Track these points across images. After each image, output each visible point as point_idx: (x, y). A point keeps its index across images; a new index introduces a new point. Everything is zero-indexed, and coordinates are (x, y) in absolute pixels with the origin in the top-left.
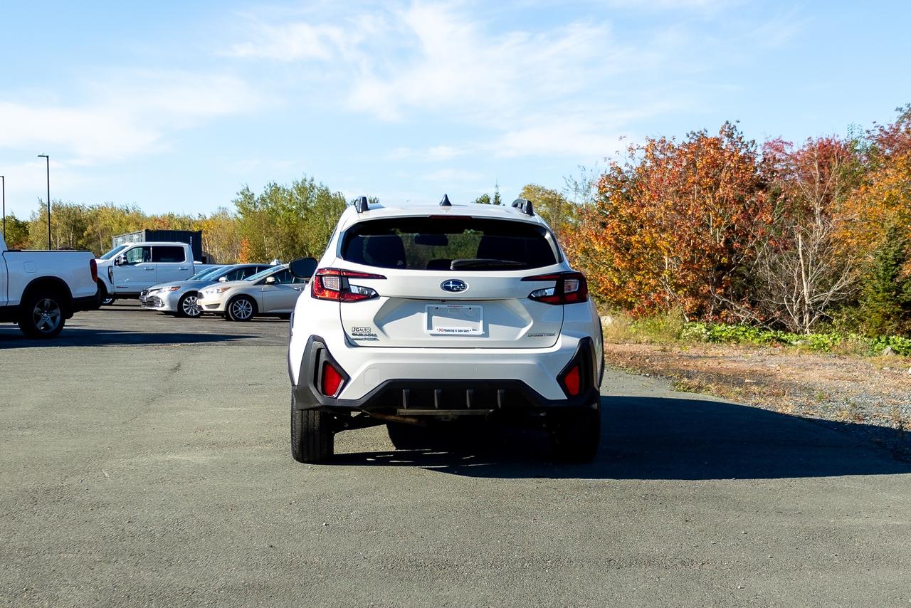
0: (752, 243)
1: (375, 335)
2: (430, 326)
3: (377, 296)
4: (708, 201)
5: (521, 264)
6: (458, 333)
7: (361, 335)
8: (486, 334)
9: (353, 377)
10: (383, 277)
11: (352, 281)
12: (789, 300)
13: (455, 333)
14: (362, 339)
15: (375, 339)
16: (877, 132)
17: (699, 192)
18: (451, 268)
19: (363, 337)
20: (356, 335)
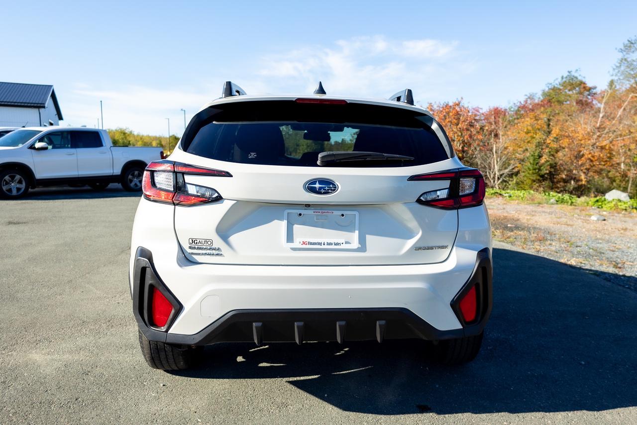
0: (472, 148)
1: (219, 249)
2: (290, 238)
3: (219, 199)
4: (454, 130)
5: (407, 158)
6: (326, 247)
7: (199, 248)
8: (363, 248)
9: (187, 306)
10: (228, 175)
11: (188, 179)
12: (489, 173)
13: (323, 247)
14: (202, 254)
15: (218, 255)
16: (518, 104)
17: (450, 126)
18: (319, 163)
19: (204, 252)
20: (194, 248)
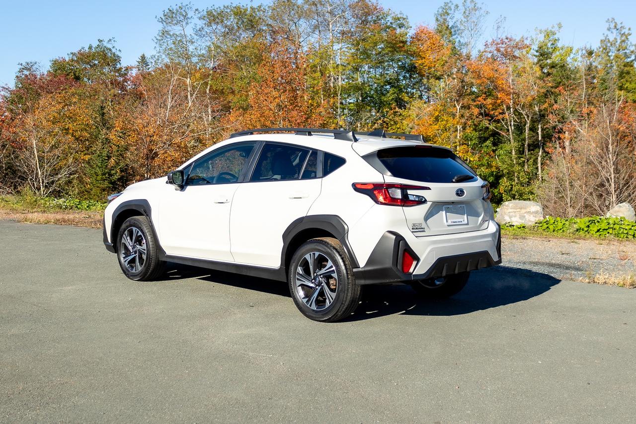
1: (424, 228)
2: (447, 220)
3: (425, 201)
7: (417, 229)
8: (468, 223)
9: (422, 259)
10: (429, 189)
11: (410, 192)
12: (31, 180)
13: (457, 224)
14: (417, 232)
15: (423, 231)
18: (454, 181)
19: (418, 230)
20: (414, 229)
